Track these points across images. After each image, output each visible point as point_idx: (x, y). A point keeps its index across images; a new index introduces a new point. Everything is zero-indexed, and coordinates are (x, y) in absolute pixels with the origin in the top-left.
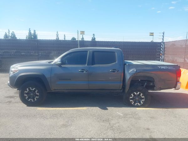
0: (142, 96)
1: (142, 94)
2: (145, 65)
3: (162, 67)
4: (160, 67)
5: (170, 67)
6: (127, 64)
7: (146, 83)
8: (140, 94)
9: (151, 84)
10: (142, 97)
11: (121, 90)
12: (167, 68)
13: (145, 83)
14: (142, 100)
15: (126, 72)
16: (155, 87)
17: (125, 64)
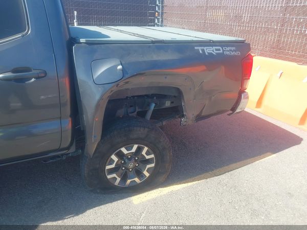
0: (148, 153)
1: (146, 149)
2: (153, 42)
3: (208, 50)
4: (203, 50)
5: (228, 49)
6: (82, 40)
7: (153, 105)
8: (139, 150)
9: (168, 104)
10: (147, 157)
11: (68, 148)
12: (221, 51)
13: (149, 105)
14: (148, 166)
15: (81, 75)
16: (183, 116)
17: (72, 41)
